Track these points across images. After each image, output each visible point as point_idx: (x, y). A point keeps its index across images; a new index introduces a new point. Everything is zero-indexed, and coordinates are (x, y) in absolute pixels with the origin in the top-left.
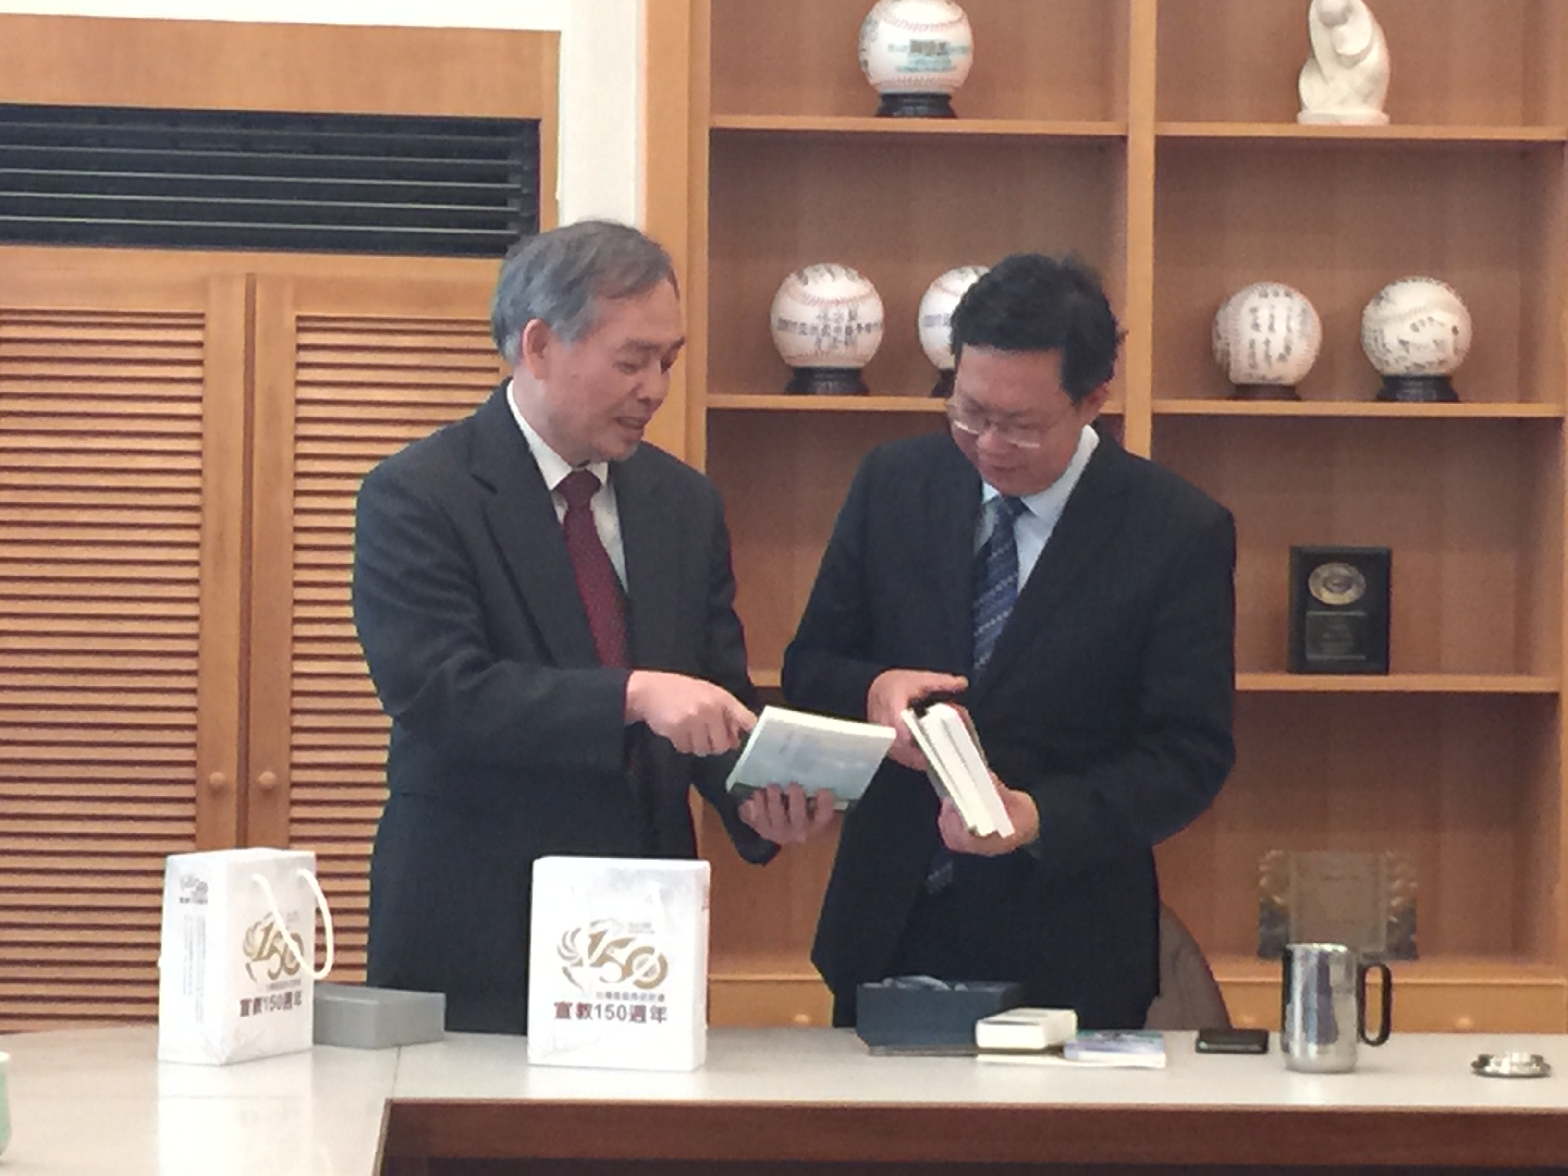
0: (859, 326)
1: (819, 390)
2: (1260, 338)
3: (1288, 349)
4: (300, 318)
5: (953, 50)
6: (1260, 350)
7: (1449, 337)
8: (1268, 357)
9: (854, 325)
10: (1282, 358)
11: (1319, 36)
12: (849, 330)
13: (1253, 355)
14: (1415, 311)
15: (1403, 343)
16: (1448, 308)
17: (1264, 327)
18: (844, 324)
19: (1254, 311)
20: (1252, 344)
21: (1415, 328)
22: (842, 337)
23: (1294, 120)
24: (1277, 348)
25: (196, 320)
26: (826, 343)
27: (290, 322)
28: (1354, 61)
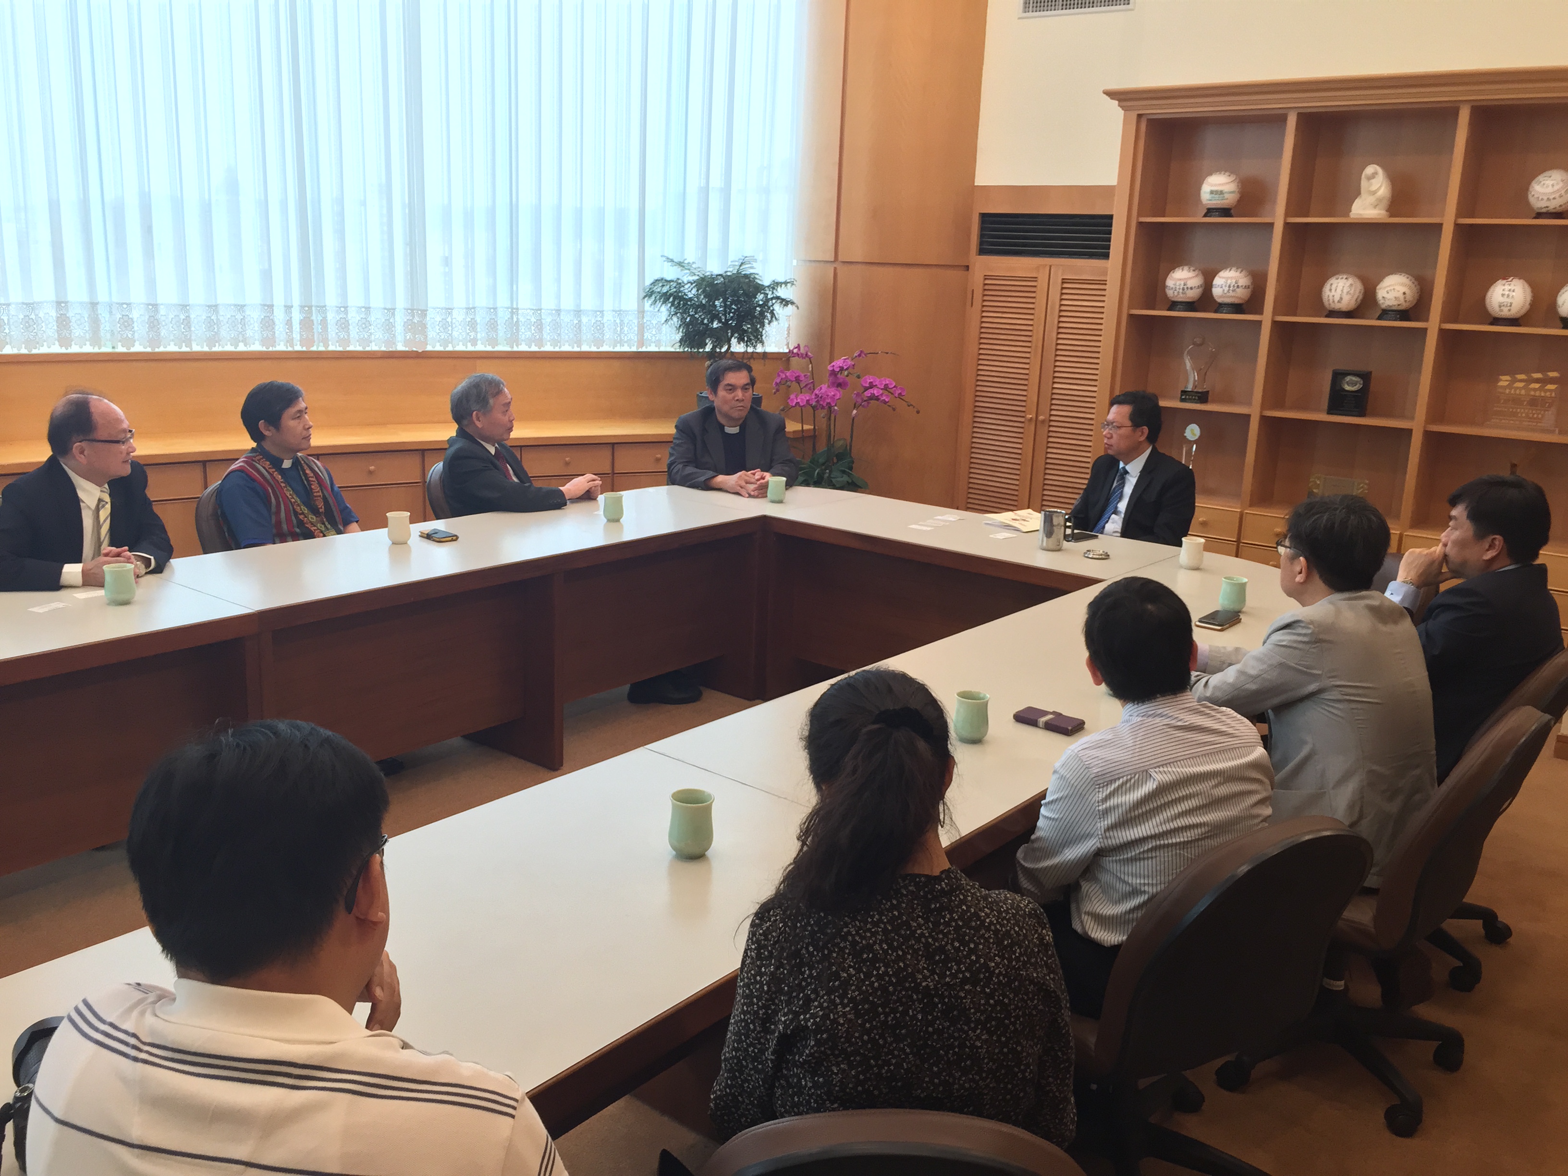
0: (1187, 288)
1: (1177, 309)
2: (1331, 294)
3: (1341, 298)
4: (1063, 279)
5: (1226, 192)
6: (1331, 298)
7: (1402, 297)
8: (1334, 301)
9: (1185, 287)
10: (1339, 302)
11: (1364, 183)
12: (1183, 289)
13: (1329, 300)
14: (1389, 286)
15: (1383, 297)
16: (1403, 284)
17: (1333, 291)
18: (1181, 287)
19: (1332, 284)
20: (1329, 296)
21: (1388, 293)
22: (1181, 291)
23: (1348, 216)
24: (1337, 298)
25: (1035, 279)
26: (1176, 293)
27: (1060, 281)
28: (1374, 193)
